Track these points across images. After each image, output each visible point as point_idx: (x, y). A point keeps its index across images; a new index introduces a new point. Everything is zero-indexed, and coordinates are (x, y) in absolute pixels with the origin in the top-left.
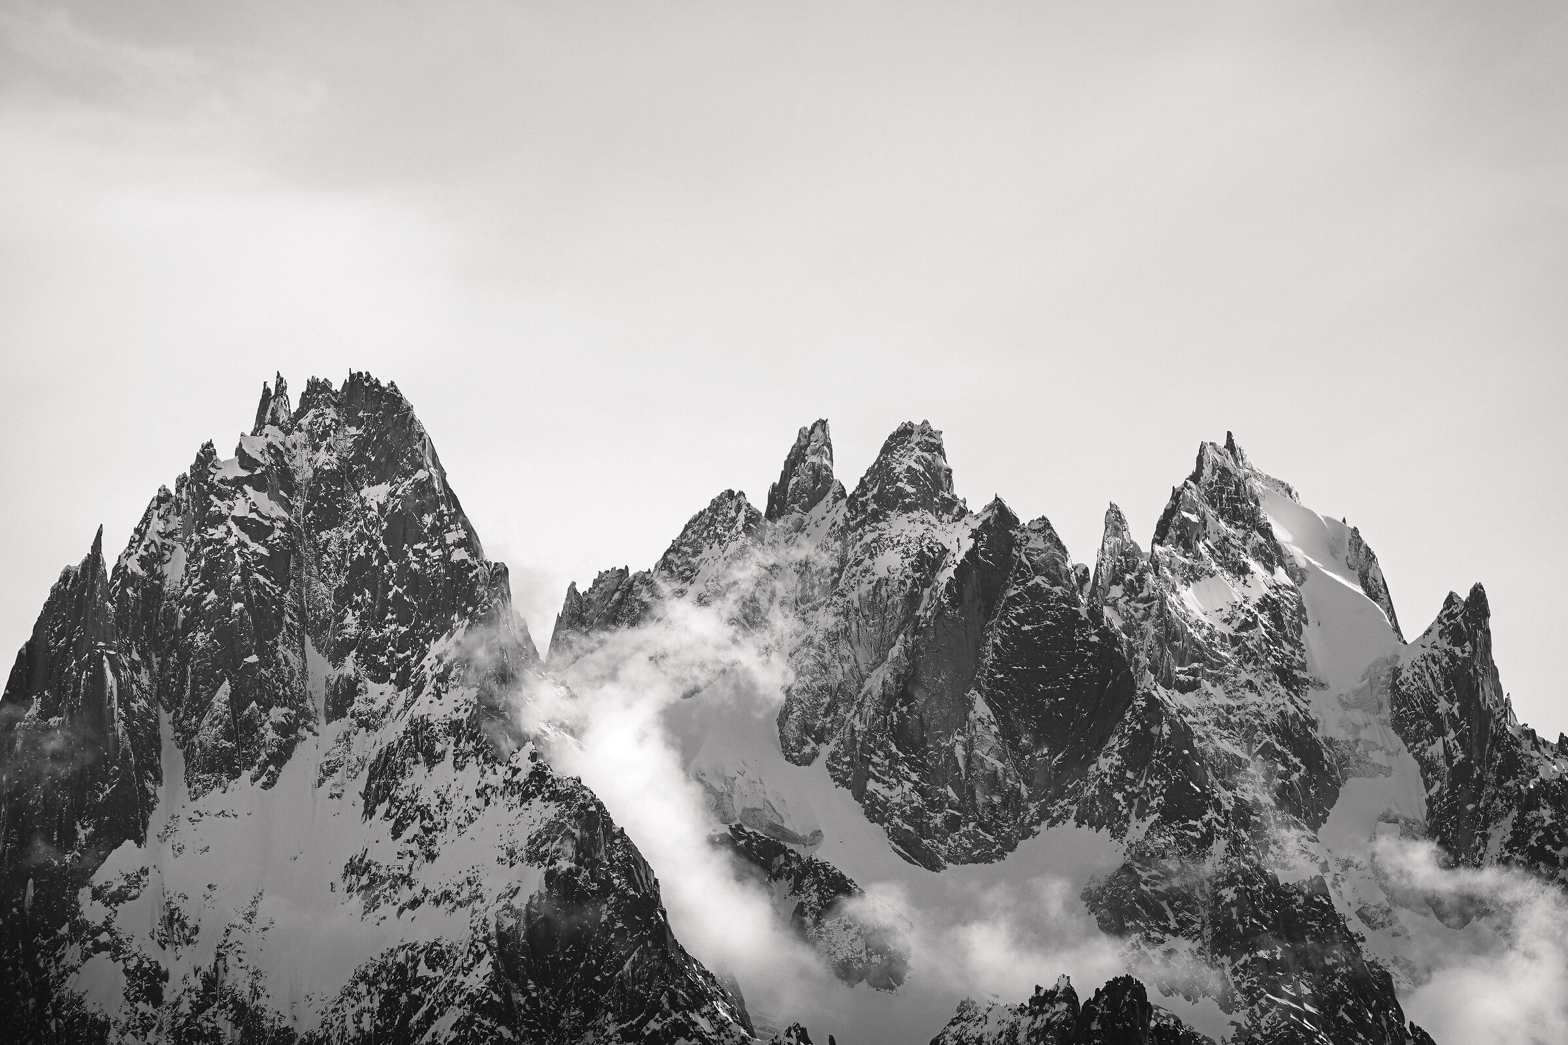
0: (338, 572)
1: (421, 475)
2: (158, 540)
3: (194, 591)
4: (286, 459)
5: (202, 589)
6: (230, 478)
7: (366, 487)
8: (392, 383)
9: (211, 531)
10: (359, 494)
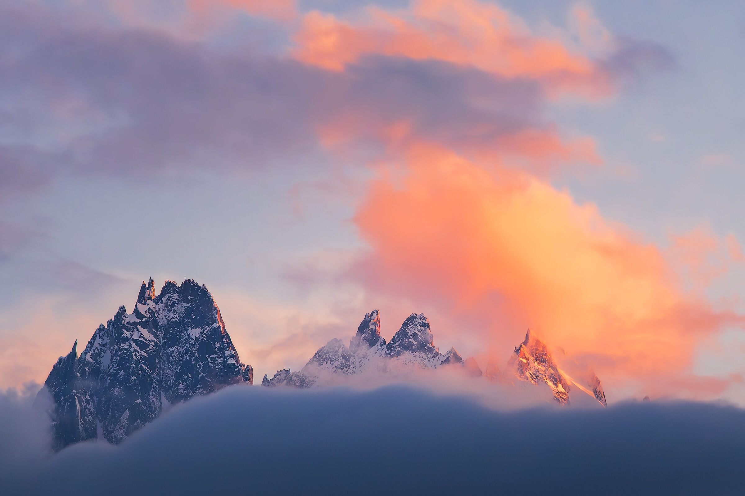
0: (176, 365)
1: (215, 325)
2: (99, 347)
3: (114, 370)
4: (156, 315)
5: (118, 370)
6: (132, 322)
7: (190, 330)
8: (204, 285)
9: (123, 345)
10: (187, 332)
